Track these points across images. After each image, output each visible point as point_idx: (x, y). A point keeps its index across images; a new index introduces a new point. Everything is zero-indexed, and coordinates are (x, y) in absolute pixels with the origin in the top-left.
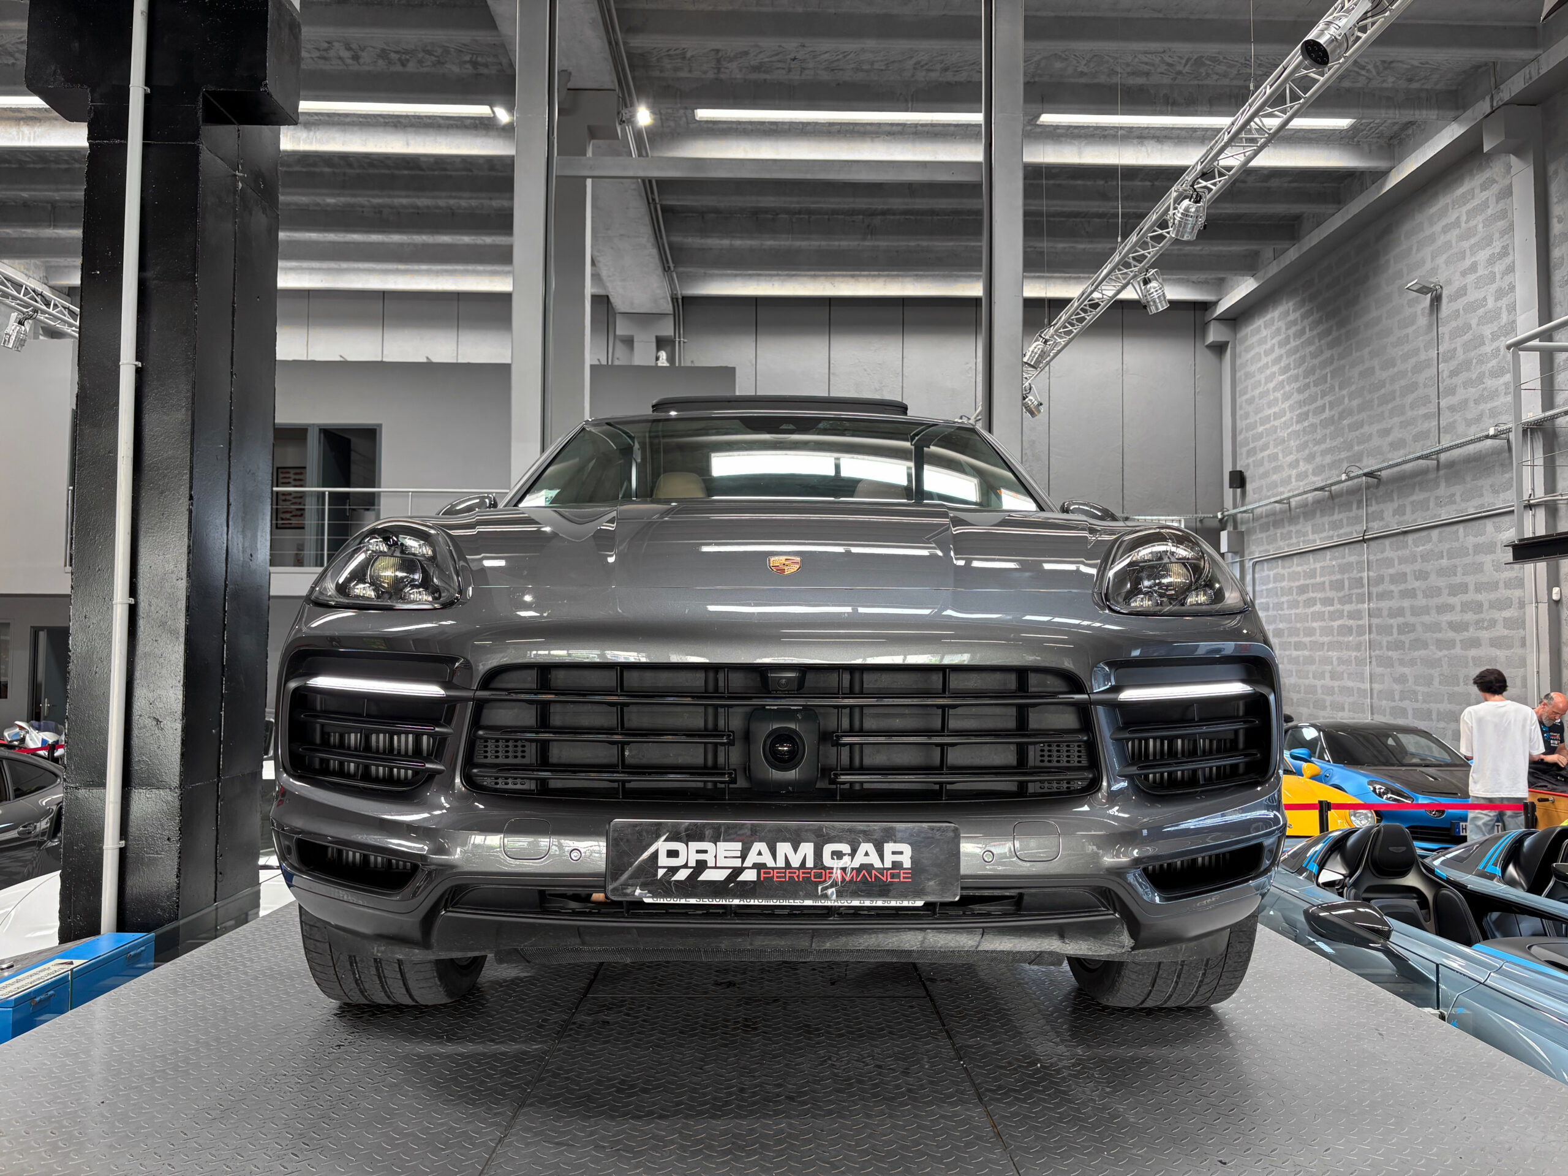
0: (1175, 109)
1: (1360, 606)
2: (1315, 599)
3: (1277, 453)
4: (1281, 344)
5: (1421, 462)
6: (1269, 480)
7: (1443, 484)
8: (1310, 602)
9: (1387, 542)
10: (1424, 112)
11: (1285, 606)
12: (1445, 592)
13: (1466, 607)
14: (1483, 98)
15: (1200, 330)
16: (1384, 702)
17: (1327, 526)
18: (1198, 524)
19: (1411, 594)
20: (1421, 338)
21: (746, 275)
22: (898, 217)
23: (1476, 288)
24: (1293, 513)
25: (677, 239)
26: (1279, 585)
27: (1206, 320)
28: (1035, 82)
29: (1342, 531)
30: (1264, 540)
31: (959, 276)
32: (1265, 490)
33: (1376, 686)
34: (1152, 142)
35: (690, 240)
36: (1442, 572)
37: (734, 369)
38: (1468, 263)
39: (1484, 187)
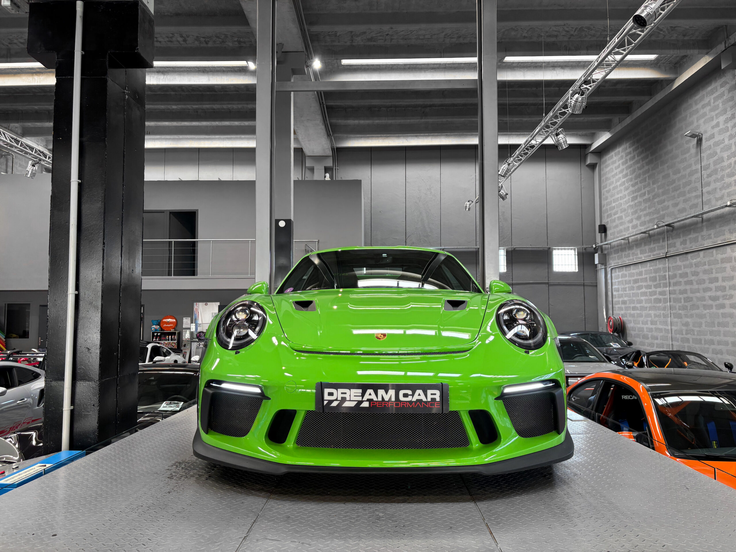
0: (570, 52)
1: (665, 289)
2: (642, 285)
3: (622, 216)
4: (623, 164)
5: (694, 218)
6: (618, 229)
7: (705, 230)
8: (639, 288)
9: (678, 258)
10: (692, 51)
11: (627, 289)
12: (707, 281)
13: (718, 289)
14: (721, 43)
15: (583, 158)
16: (678, 336)
17: (647, 251)
18: (584, 250)
19: (690, 283)
20: (692, 159)
21: (366, 137)
22: (437, 108)
23: (719, 134)
24: (630, 244)
25: (334, 121)
26: (624, 279)
27: (586, 153)
28: (502, 42)
29: (655, 253)
30: (616, 258)
31: (467, 135)
32: (616, 233)
33: (673, 328)
34: (559, 68)
35: (340, 121)
36: (705, 272)
37: (361, 181)
38: (714, 122)
39: (722, 86)
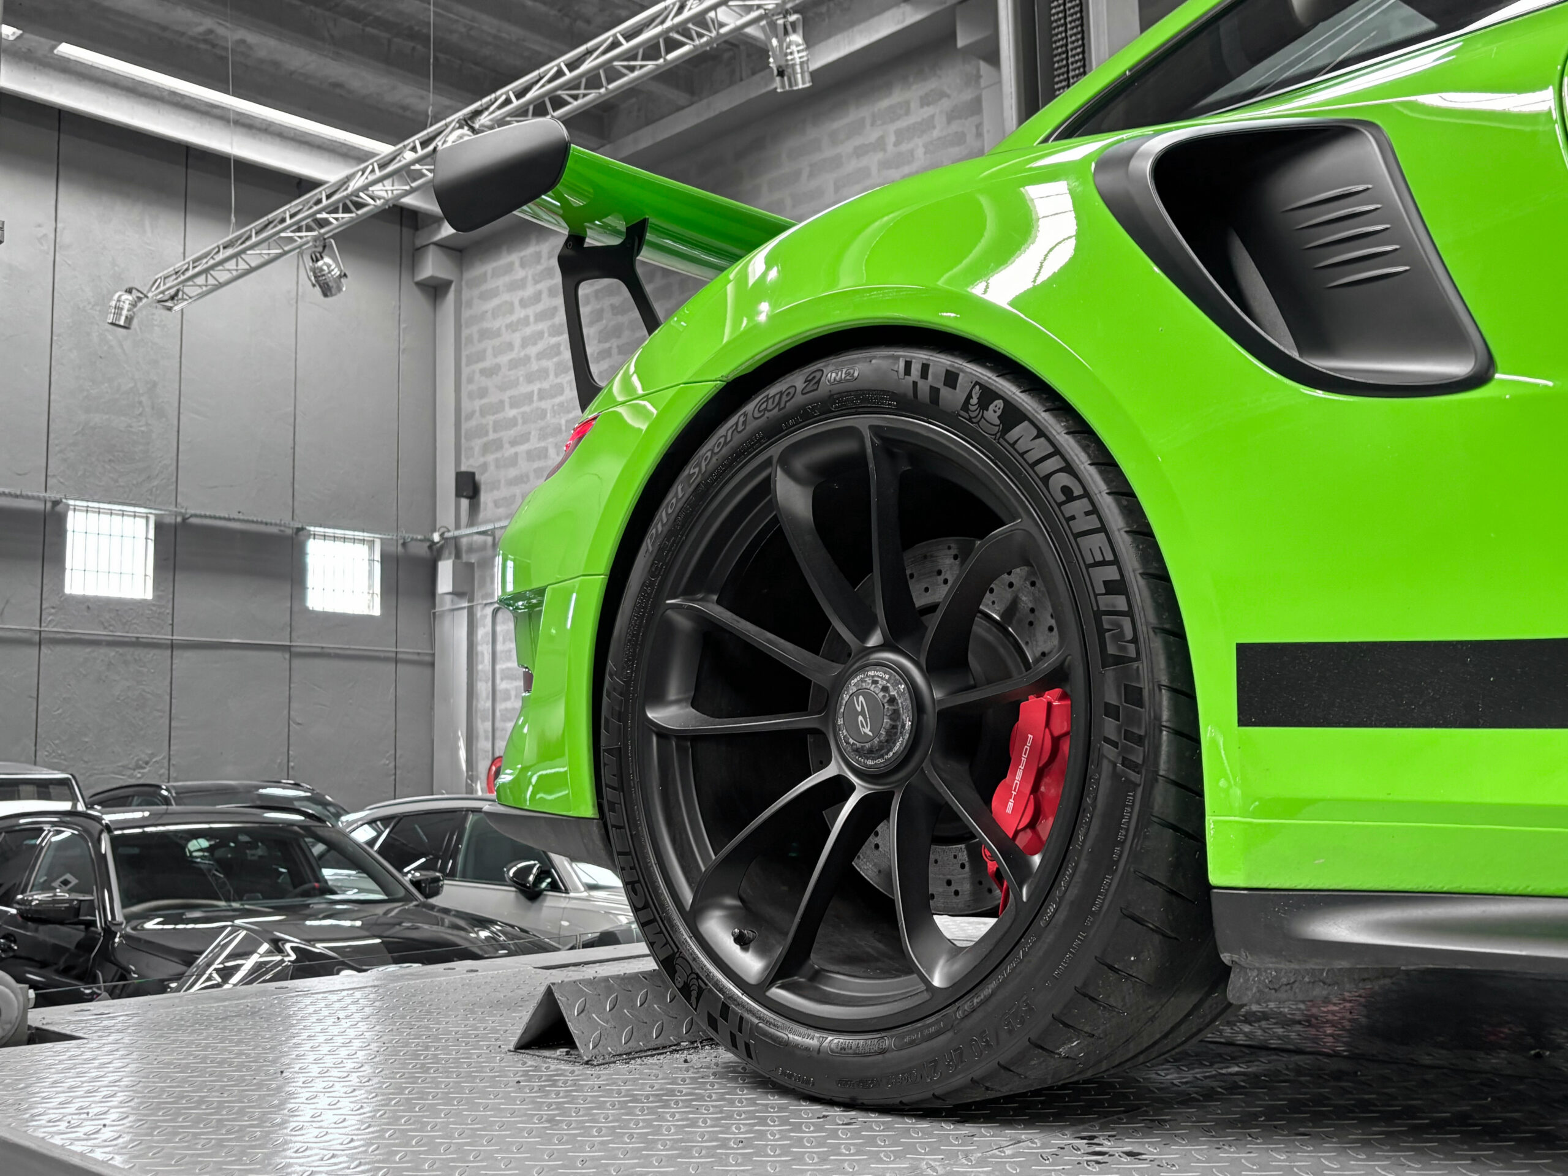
18: (400, 548)
39: (925, 101)
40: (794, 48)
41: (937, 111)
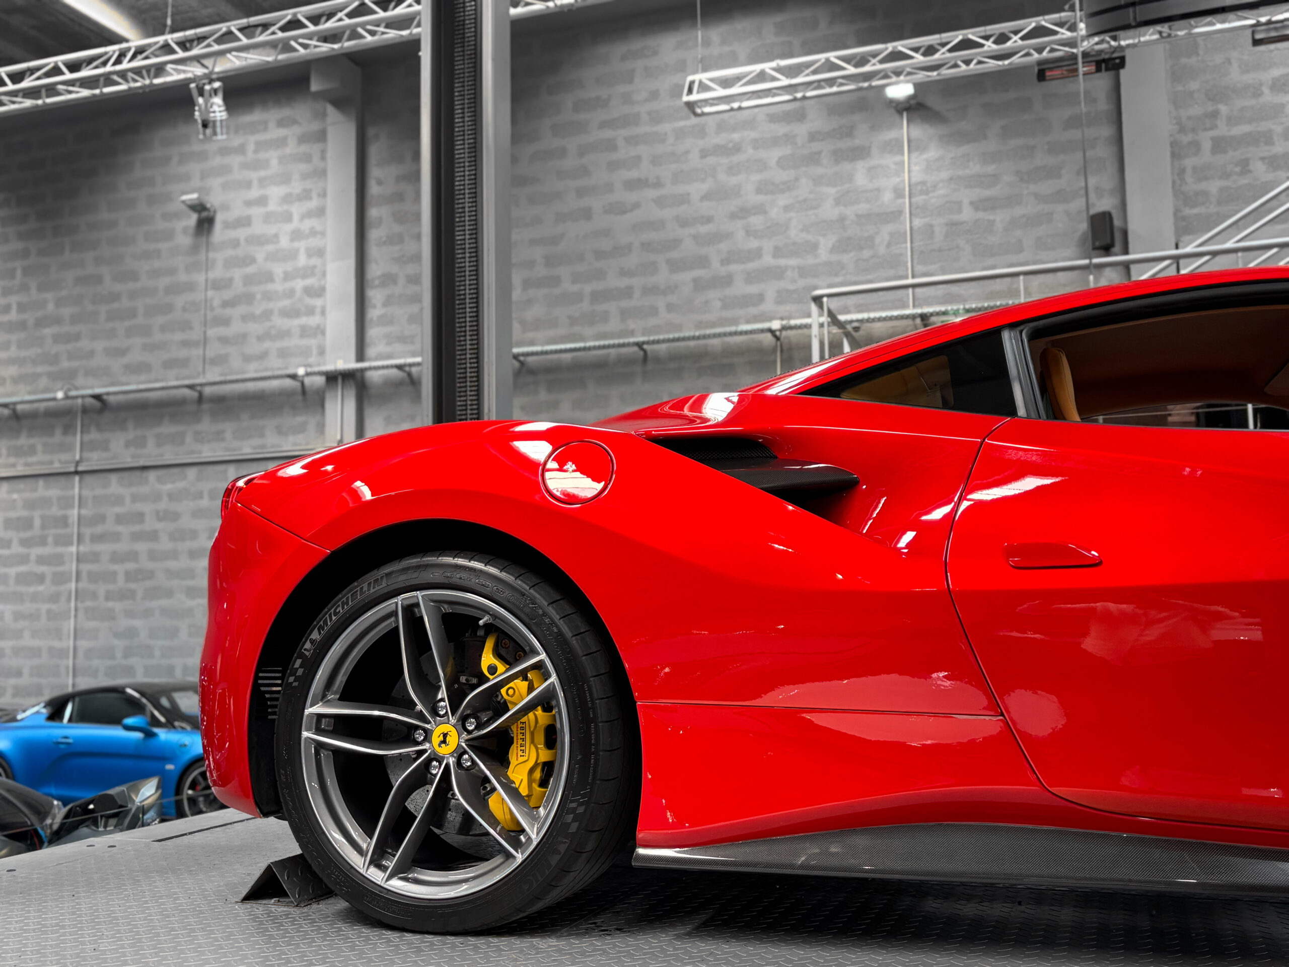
7: (206, 419)
19: (150, 536)
20: (180, 257)
23: (264, 222)
38: (254, 194)
39: (281, 124)
40: (215, 108)
41: (291, 133)
